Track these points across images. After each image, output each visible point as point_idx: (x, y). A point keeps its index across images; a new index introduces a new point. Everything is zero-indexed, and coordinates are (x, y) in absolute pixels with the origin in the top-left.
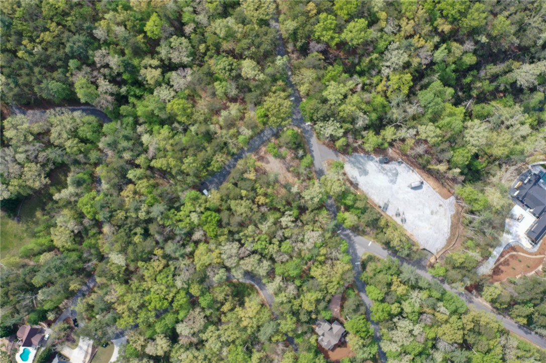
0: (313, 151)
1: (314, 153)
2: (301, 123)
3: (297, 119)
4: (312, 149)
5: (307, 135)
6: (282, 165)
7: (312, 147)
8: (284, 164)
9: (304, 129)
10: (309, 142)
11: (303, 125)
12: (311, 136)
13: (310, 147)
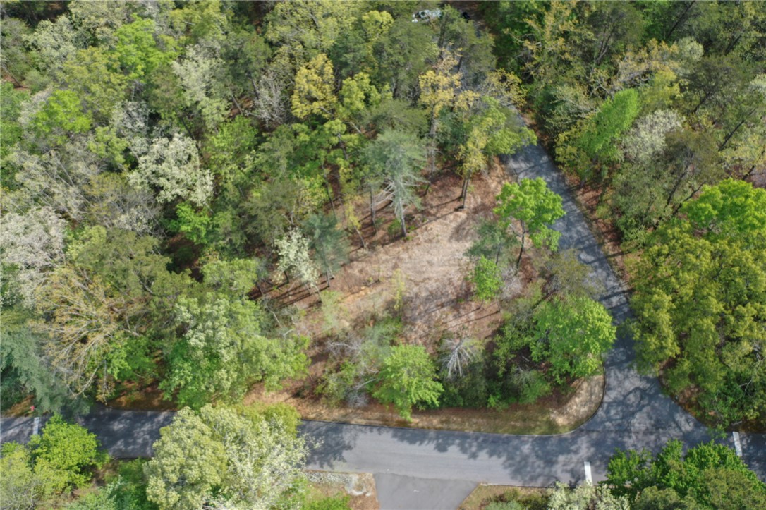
0: (442, 448)
1: (427, 449)
2: (597, 444)
3: (624, 430)
4: (454, 450)
5: (526, 449)
6: (432, 285)
7: (463, 450)
8: (432, 296)
9: (565, 447)
10: (494, 444)
11: (584, 447)
12: (518, 469)
13: (464, 437)
